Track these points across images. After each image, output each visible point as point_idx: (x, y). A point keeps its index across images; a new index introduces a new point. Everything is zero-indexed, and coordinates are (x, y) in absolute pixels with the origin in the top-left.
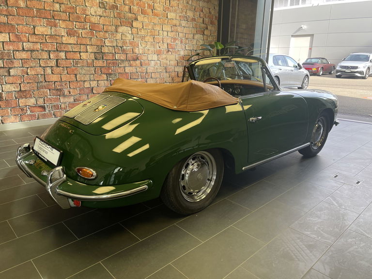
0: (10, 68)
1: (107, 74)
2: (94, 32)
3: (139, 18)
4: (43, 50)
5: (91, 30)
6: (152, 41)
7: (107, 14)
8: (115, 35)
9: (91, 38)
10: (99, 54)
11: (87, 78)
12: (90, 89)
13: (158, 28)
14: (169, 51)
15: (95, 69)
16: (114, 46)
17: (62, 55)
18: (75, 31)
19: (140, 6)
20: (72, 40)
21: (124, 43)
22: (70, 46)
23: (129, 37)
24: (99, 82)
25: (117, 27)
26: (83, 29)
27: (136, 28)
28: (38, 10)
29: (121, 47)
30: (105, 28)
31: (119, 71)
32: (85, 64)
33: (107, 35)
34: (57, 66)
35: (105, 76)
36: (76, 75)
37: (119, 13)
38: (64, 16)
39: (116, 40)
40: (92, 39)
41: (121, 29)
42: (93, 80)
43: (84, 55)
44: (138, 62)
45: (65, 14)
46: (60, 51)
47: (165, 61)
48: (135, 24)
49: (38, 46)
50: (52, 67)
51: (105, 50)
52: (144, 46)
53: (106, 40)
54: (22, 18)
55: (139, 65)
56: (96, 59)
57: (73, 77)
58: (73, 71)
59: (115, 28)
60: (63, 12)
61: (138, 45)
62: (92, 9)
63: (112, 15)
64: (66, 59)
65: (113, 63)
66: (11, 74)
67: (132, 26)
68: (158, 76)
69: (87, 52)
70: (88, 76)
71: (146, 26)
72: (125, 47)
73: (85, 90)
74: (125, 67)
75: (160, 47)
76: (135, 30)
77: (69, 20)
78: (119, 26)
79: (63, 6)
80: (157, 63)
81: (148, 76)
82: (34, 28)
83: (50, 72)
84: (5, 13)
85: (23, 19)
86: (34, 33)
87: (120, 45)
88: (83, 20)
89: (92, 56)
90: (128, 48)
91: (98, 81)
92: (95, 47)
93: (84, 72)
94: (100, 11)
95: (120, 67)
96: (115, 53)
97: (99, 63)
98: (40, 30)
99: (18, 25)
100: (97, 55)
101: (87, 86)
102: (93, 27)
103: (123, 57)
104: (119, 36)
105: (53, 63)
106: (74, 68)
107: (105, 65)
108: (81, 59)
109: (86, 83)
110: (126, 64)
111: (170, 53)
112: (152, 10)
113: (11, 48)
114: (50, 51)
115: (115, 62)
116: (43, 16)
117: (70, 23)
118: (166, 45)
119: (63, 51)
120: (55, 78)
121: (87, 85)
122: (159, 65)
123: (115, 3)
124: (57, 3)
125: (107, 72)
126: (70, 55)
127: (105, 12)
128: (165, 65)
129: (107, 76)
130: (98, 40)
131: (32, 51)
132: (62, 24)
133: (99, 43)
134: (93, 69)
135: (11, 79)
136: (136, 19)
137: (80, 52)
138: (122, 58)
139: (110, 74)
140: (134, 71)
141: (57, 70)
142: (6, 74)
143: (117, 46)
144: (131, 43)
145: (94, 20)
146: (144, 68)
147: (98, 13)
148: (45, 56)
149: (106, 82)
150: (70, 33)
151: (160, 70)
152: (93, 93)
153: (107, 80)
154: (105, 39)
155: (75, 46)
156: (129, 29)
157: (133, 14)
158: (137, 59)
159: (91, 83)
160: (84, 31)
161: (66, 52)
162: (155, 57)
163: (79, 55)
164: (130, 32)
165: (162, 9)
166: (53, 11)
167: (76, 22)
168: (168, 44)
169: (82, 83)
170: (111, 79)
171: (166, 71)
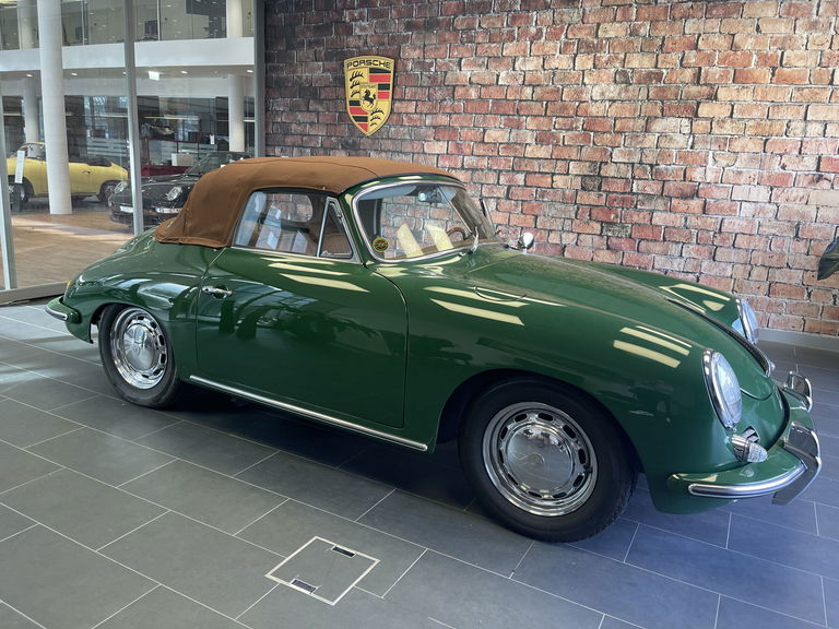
1: (602, 222)
2: (592, 134)
3: (722, 94)
4: (490, 169)
5: (585, 130)
6: (759, 149)
7: (630, 94)
8: (640, 139)
9: (582, 147)
10: (594, 179)
11: (557, 225)
12: (559, 247)
13: (785, 114)
14: (820, 178)
15: (578, 209)
16: (633, 164)
17: (520, 178)
18: (552, 134)
19: (732, 63)
20: (543, 152)
21: (663, 154)
22: (536, 162)
23: (681, 141)
24: (582, 237)
25: (649, 120)
26: (567, 130)
27: (706, 119)
28: (496, 101)
29: (651, 165)
30: (618, 126)
31: (635, 219)
32: (559, 197)
33: (621, 139)
34: (507, 198)
35: (597, 227)
36: (536, 217)
37: (662, 90)
38: (537, 108)
39: (642, 149)
40: (584, 149)
41: (658, 126)
42: (569, 231)
43: (559, 181)
44: (696, 204)
45: (539, 104)
46: (518, 172)
47: (798, 207)
48: (704, 110)
49: (485, 162)
50: (499, 198)
51: (610, 171)
52: (724, 163)
53: (616, 151)
54: (469, 116)
55: (698, 210)
56: (583, 188)
57: (530, 219)
58: (532, 210)
59: (643, 123)
60: (537, 101)
61: (706, 161)
62: (596, 88)
63: (643, 95)
64: (525, 186)
65: (623, 200)
67: (696, 115)
68: (761, 246)
69: (568, 174)
70: (559, 222)
71: (742, 112)
72: (662, 166)
73: (549, 247)
74: (652, 212)
75: (784, 167)
76: (700, 126)
77: (546, 114)
78: (656, 117)
79: (538, 90)
80: (762, 209)
81: (723, 240)
82: (485, 131)
83: (494, 207)
84: (448, 111)
85: (471, 119)
86: (483, 142)
87: (650, 159)
88: (571, 112)
89: (577, 183)
90: (672, 167)
91: (579, 234)
92: (588, 164)
93: (553, 212)
94: (613, 91)
95: (641, 211)
96: (633, 178)
97: (591, 198)
98: (494, 135)
99: (462, 127)
100: (588, 181)
101: (554, 242)
102: (592, 125)
103: (652, 188)
104: (651, 140)
105: (502, 192)
106: (535, 204)
107: (602, 202)
108: (552, 188)
109: (552, 235)
110: (660, 204)
111: (826, 185)
112: (774, 69)
113: (447, 164)
114: (501, 171)
115: (629, 199)
116: (502, 110)
117: (546, 119)
118: (810, 163)
119: (522, 172)
120: (499, 218)
121: (554, 238)
122: (771, 215)
123: (656, 67)
124: (530, 85)
125: (604, 219)
126: (533, 180)
127: (627, 91)
128: (796, 219)
129: (602, 228)
130: (596, 150)
131: (474, 170)
132: (530, 123)
133: (597, 157)
134: (572, 208)
136: (713, 97)
137: (553, 174)
138: (648, 190)
139: (611, 224)
140: (680, 222)
141: (506, 204)
143: (641, 163)
144: (682, 156)
145: (594, 110)
146: (711, 221)
147: (609, 95)
148: (492, 178)
149: (596, 238)
150: (540, 141)
151: (774, 231)
153: (600, 235)
154: (613, 148)
155: (546, 162)
156: (686, 122)
157: (706, 84)
158: (695, 194)
159: (564, 236)
160: (570, 133)
161: (528, 173)
162: (761, 194)
163: (550, 180)
164: (687, 130)
165: (812, 61)
166: (520, 101)
167: (557, 117)
168: (820, 157)
169: (545, 234)
170: (610, 234)
171: (797, 236)
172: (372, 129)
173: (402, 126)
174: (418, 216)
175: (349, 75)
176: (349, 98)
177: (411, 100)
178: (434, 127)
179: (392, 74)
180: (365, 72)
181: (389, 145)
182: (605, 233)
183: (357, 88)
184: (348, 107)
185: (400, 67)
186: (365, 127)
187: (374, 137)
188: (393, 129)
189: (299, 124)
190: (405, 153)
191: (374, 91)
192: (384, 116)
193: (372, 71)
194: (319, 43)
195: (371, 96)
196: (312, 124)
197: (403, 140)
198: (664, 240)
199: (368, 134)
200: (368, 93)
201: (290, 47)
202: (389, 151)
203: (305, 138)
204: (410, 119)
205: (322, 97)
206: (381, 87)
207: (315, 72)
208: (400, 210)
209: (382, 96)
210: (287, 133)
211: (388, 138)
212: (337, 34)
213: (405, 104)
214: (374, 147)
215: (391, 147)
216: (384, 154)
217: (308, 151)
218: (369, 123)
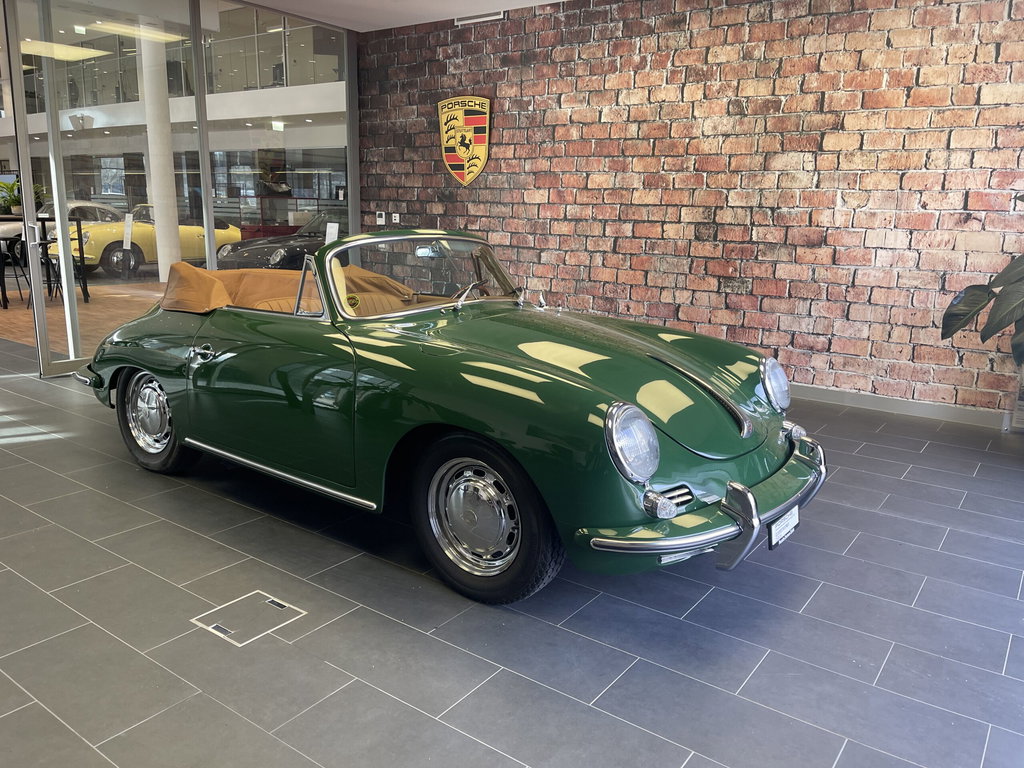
0: (542, 250)
1: (719, 277)
2: (705, 175)
3: (849, 122)
4: (594, 219)
5: (697, 170)
6: (895, 185)
7: (745, 127)
8: (759, 179)
9: (694, 190)
10: (709, 227)
11: (670, 281)
12: (672, 308)
13: (924, 143)
14: (968, 217)
15: (692, 262)
16: (751, 208)
17: (627, 228)
18: (661, 177)
19: (860, 85)
20: (651, 198)
21: (785, 196)
22: (644, 210)
23: (805, 179)
24: (697, 295)
25: (768, 156)
26: (678, 171)
27: (832, 152)
28: (600, 141)
29: (773, 209)
30: (733, 165)
31: (756, 272)
32: (670, 249)
33: (737, 179)
34: (614, 251)
35: (714, 282)
36: (647, 272)
37: (781, 120)
38: (644, 147)
39: (761, 190)
40: (696, 193)
41: (778, 162)
42: (682, 289)
43: (671, 230)
44: (824, 253)
45: (646, 143)
46: (625, 221)
47: (942, 253)
48: (829, 142)
49: (589, 212)
50: (605, 252)
51: (725, 217)
52: (855, 203)
53: (732, 193)
54: (571, 159)
55: (827, 260)
56: (697, 238)
57: (640, 275)
58: (642, 264)
59: (761, 159)
60: (643, 139)
61: (834, 202)
62: (708, 121)
63: (759, 128)
64: (634, 237)
65: (742, 251)
66: (543, 260)
67: (821, 148)
68: (902, 300)
69: (679, 222)
70: (672, 278)
71: (874, 142)
72: (784, 210)
73: (661, 307)
74: (775, 264)
75: (924, 206)
76: (826, 161)
77: (653, 155)
78: (775, 153)
79: (644, 126)
80: (901, 258)
81: (857, 295)
82: (588, 176)
83: (601, 263)
84: (548, 154)
85: (573, 162)
86: (586, 188)
87: (771, 202)
88: (681, 151)
89: (690, 232)
90: (795, 211)
91: (694, 291)
92: (701, 209)
93: (664, 267)
94: (727, 124)
95: (762, 262)
96: (753, 224)
97: (706, 249)
98: (598, 180)
99: (563, 173)
100: (703, 230)
101: (667, 301)
102: (705, 165)
103: (774, 235)
104: (770, 179)
105: (608, 245)
106: (644, 257)
107: (719, 253)
108: (663, 238)
109: (665, 293)
110: (783, 253)
111: (975, 225)
112: (909, 89)
113: (549, 214)
114: (606, 221)
115: (749, 249)
116: (605, 152)
117: (654, 160)
118: (955, 200)
119: (630, 221)
120: (606, 275)
121: (667, 297)
122: (911, 263)
123: (773, 94)
124: (635, 121)
125: (721, 273)
126: (642, 230)
127: (741, 123)
128: (941, 268)
129: (720, 283)
130: (709, 194)
131: (578, 220)
132: (637, 165)
133: (711, 201)
134: (686, 262)
135: (539, 270)
136: (839, 126)
137: (664, 223)
138: (770, 239)
139: (729, 278)
140: (807, 274)
141: (613, 259)
142: (536, 260)
143: (760, 206)
144: (807, 198)
145: (707, 146)
146: (843, 273)
147: (722, 129)
148: (597, 230)
149: (714, 296)
150: (648, 185)
151: (915, 283)
152: (678, 319)
153: (718, 292)
154: (728, 190)
155: (655, 209)
156: (809, 157)
157: (830, 112)
158: (823, 241)
159: (677, 294)
160: (680, 174)
161: (636, 222)
162: (900, 239)
163: (660, 229)
164: (810, 166)
165: (954, 77)
166: (625, 139)
167: (666, 156)
168: (967, 193)
169: (656, 292)
170: (728, 291)
171: (943, 288)
172: (469, 178)
173: (500, 173)
175: (443, 119)
176: (444, 144)
177: (509, 144)
178: (534, 174)
179: (488, 116)
180: (460, 114)
181: (486, 195)
182: (722, 289)
183: (452, 133)
184: (444, 154)
185: (496, 106)
186: (462, 176)
187: (472, 187)
188: (491, 177)
189: (394, 175)
190: (505, 204)
191: (470, 135)
192: (480, 164)
193: (467, 113)
194: (412, 85)
195: (467, 142)
196: (407, 175)
197: (503, 189)
198: (790, 296)
199: (465, 184)
200: (463, 138)
201: (383, 91)
202: (487, 202)
203: (400, 191)
204: (508, 165)
205: (417, 144)
206: (477, 130)
207: (409, 117)
209: (478, 141)
210: (382, 186)
211: (486, 188)
212: (431, 74)
213: (502, 148)
214: (472, 198)
215: (489, 198)
216: (482, 206)
217: (404, 205)
218: (466, 171)
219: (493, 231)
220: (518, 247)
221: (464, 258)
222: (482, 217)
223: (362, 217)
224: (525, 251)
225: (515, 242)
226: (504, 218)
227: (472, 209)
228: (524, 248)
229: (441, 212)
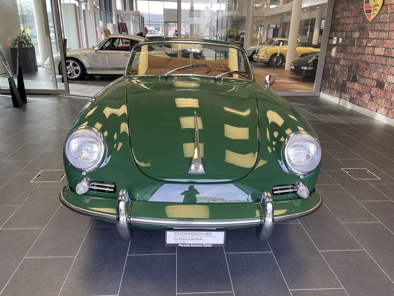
172: (372, 17)
173: (387, 13)
174: (385, 72)
181: (378, 26)
184: (364, 5)
186: (369, 16)
187: (373, 22)
188: (382, 16)
189: (344, 18)
190: (386, 32)
192: (378, 8)
196: (348, 17)
197: (386, 23)
199: (370, 20)
202: (378, 30)
203: (344, 26)
208: (377, 67)
210: (339, 24)
211: (379, 22)
214: (371, 29)
215: (379, 28)
216: (375, 33)
217: (345, 33)
218: (372, 13)
219: (377, 47)
220: (387, 57)
221: (362, 62)
222: (374, 39)
223: (329, 40)
224: (390, 59)
225: (386, 54)
226: (383, 39)
227: (371, 35)
228: (389, 57)
229: (358, 37)
